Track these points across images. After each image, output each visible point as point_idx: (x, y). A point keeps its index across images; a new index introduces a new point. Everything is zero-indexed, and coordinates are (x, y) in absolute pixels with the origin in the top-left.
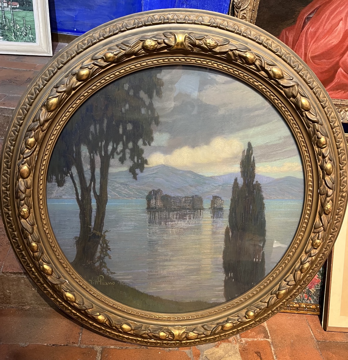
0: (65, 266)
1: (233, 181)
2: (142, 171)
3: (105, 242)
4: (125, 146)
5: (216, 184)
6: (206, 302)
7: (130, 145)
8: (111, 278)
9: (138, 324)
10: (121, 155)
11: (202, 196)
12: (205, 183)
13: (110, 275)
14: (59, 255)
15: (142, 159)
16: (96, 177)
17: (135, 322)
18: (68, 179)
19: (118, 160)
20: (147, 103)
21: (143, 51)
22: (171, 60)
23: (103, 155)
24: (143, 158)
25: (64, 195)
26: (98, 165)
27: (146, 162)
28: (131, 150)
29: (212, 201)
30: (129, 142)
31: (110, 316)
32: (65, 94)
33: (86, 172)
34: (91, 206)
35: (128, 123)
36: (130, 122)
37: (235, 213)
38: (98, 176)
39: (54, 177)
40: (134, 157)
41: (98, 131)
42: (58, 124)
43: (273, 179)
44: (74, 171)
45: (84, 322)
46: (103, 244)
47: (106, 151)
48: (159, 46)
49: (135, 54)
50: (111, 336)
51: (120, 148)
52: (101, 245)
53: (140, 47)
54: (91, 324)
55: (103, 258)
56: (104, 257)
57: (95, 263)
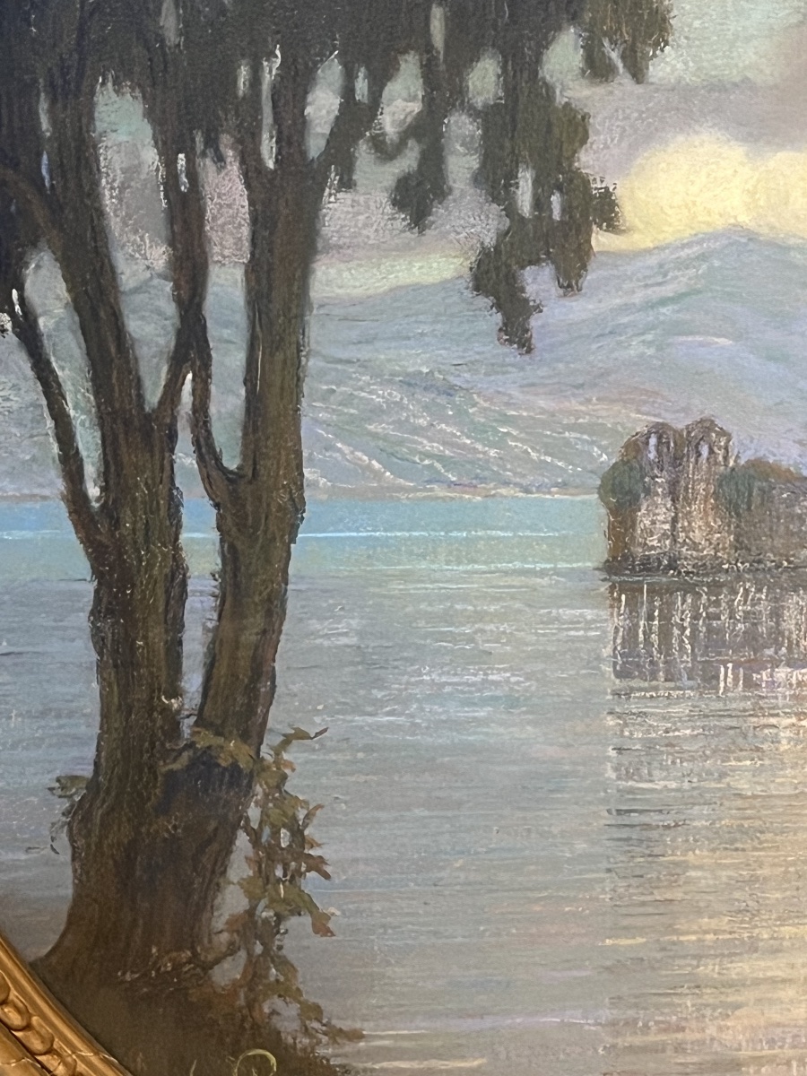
2: (570, 281)
3: (284, 812)
4: (443, 91)
7: (484, 79)
8: (329, 1069)
10: (408, 161)
13: (321, 1051)
15: (576, 186)
16: (214, 332)
19: (383, 198)
23: (271, 164)
24: (585, 182)
26: (229, 241)
27: (605, 210)
28: (487, 117)
30: (475, 58)
33: (138, 299)
34: (177, 548)
38: (227, 325)
40: (511, 176)
46: (267, 831)
47: (292, 132)
52: (255, 837)
55: (271, 930)
56: (280, 918)
57: (207, 967)
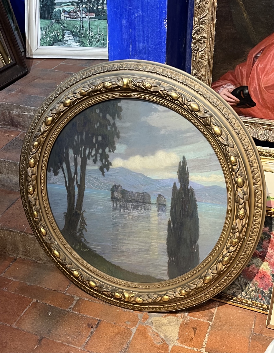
0: (56, 232)
1: (173, 185)
2: (108, 170)
3: (83, 219)
4: (97, 152)
5: (160, 185)
6: (153, 278)
7: (100, 151)
8: (87, 246)
9: (102, 283)
10: (94, 158)
11: (150, 193)
12: (152, 184)
13: (86, 244)
14: (52, 223)
16: (78, 171)
17: (100, 282)
18: (60, 171)
19: (92, 161)
20: (111, 123)
21: (104, 89)
22: (124, 95)
23: (83, 157)
24: (109, 161)
25: (58, 182)
26: (79, 163)
27: (110, 164)
28: (101, 154)
29: (157, 198)
30: (99, 149)
31: (82, 273)
32: (56, 115)
33: (72, 167)
34: (74, 191)
35: (99, 136)
36: (100, 135)
37: (175, 209)
38: (79, 171)
39: (52, 169)
40: (103, 160)
41: (79, 140)
42: (53, 134)
43: (203, 186)
44: (64, 165)
45: (68, 275)
47: (85, 154)
48: (113, 86)
49: (99, 90)
50: (85, 290)
51: (93, 153)
52: (81, 221)
53: (101, 86)
54: (72, 278)
56: (83, 230)
57: (76, 233)
